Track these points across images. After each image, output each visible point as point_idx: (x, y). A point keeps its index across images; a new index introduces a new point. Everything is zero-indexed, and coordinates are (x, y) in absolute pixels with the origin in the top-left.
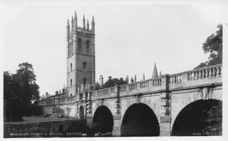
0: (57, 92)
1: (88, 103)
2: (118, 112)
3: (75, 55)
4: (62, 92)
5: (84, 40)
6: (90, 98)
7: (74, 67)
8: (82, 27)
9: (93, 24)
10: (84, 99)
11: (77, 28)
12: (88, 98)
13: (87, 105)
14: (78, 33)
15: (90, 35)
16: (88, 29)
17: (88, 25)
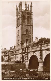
0: (11, 48)
1: (26, 54)
2: (41, 59)
3: (21, 25)
4: (14, 48)
5: (26, 16)
6: (27, 50)
7: (20, 33)
8: (25, 8)
9: (31, 6)
10: (24, 51)
11: (22, 9)
12: (26, 51)
13: (26, 55)
14: (22, 13)
15: (30, 13)
16: (29, 10)
17: (28, 7)
